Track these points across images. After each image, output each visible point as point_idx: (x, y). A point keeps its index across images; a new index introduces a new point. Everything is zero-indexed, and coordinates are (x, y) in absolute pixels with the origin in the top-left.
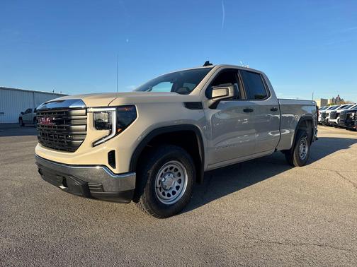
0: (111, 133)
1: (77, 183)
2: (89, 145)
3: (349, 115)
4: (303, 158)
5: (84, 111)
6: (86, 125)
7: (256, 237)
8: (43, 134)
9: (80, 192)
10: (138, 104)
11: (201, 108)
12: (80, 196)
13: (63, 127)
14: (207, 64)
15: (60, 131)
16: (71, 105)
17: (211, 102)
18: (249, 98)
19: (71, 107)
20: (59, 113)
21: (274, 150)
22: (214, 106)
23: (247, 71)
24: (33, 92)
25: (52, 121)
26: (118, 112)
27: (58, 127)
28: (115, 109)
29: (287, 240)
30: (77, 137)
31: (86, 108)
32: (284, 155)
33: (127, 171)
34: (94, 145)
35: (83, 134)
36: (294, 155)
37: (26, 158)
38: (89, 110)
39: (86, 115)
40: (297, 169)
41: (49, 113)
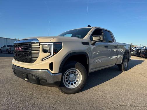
0: (51, 54)
1: (34, 78)
2: (40, 60)
3: (138, 51)
4: (125, 68)
5: (38, 44)
6: (39, 51)
7: (117, 103)
8: (16, 55)
9: (35, 82)
10: (63, 42)
11: (88, 45)
12: (35, 84)
13: (27, 52)
14: (89, 26)
15: (25, 53)
16: (32, 41)
17: (93, 42)
18: (106, 42)
19: (32, 42)
20: (25, 45)
21: (115, 64)
22: (93, 44)
23: (105, 30)
24: (7, 39)
25: (22, 49)
26: (54, 45)
27: (25, 51)
28: (53, 43)
29: (131, 104)
30: (34, 56)
31: (39, 43)
32: (118, 66)
33: (58, 72)
34: (42, 60)
35: (37, 55)
36: (122, 66)
37: (5, 67)
38: (41, 44)
39: (39, 46)
40: (124, 72)
41: (20, 45)
